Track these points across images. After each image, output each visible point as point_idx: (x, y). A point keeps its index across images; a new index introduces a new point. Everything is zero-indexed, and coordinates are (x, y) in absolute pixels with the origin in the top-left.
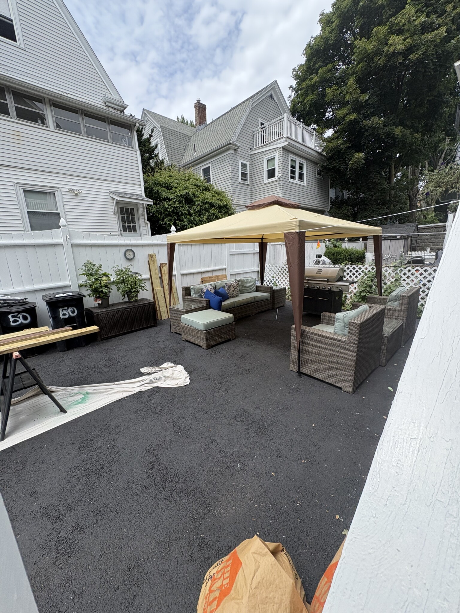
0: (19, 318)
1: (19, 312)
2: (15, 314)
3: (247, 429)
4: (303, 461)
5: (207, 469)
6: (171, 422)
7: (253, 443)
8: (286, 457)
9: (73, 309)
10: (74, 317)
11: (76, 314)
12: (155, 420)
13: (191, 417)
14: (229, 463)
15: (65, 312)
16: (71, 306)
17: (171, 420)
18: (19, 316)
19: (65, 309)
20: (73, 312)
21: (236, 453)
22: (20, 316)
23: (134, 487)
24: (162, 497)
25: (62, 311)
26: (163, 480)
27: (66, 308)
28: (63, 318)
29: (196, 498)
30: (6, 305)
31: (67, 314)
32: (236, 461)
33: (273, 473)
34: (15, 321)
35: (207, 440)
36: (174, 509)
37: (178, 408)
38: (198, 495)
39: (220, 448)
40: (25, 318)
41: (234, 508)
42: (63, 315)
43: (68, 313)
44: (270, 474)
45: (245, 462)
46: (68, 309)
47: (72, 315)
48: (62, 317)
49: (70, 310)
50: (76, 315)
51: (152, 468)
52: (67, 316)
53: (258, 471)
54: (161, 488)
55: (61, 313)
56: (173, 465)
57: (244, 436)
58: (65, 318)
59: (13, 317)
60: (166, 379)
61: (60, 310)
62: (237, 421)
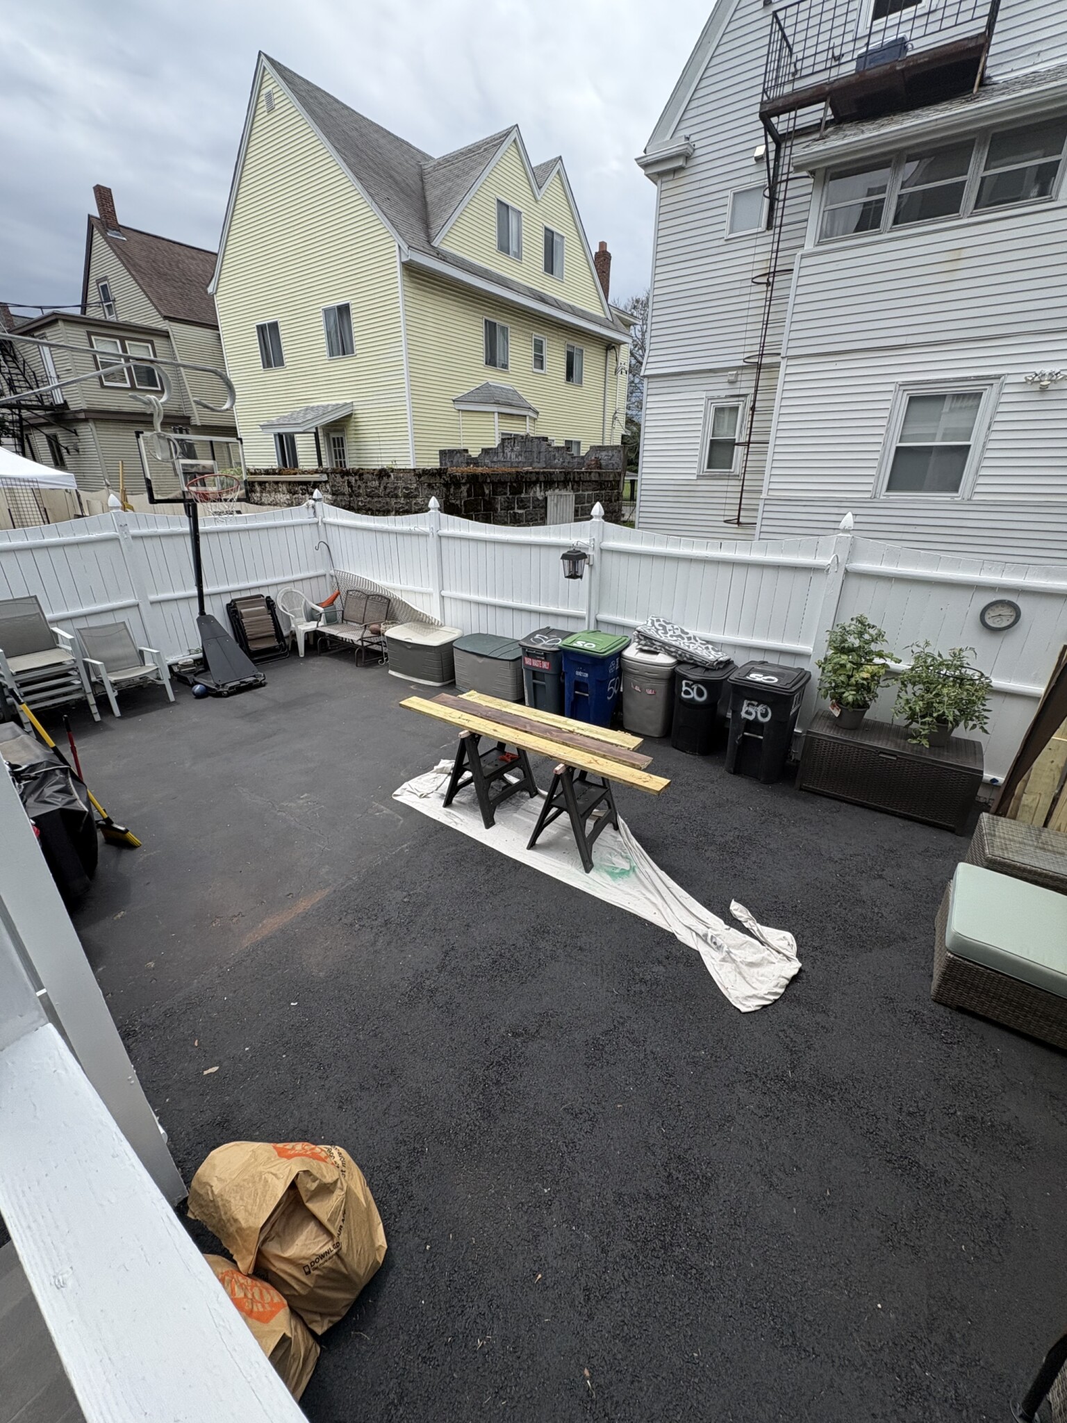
0: (693, 689)
1: (695, 682)
2: (691, 683)
3: (648, 1196)
4: (586, 1372)
5: (531, 1127)
6: (616, 1023)
7: (610, 1219)
8: (591, 1317)
9: (766, 710)
10: (762, 724)
11: (767, 719)
12: (610, 994)
13: (642, 1056)
14: (549, 1168)
15: (751, 709)
16: (765, 704)
17: (622, 1020)
18: (693, 686)
19: (753, 705)
20: (764, 715)
21: (575, 1180)
22: (695, 687)
23: (485, 1026)
24: (475, 1070)
25: (748, 705)
26: (500, 1059)
27: (756, 703)
28: (745, 718)
29: (478, 1124)
30: (692, 661)
31: (754, 714)
32: (557, 1183)
33: (540, 1276)
34: (687, 693)
35: (592, 1107)
36: (461, 1094)
37: (657, 1021)
38: (484, 1125)
39: (580, 1140)
40: (700, 693)
41: (470, 1196)
42: (747, 713)
43: (756, 712)
44: (539, 1271)
45: (558, 1203)
46: (757, 706)
47: (760, 718)
48: (743, 715)
49: (761, 709)
50: (767, 723)
51: (515, 1035)
52: (751, 718)
53: (542, 1238)
54: (487, 1064)
55: (745, 708)
56: (527, 1065)
57: (623, 1190)
58: (748, 720)
59: (687, 685)
60: (729, 959)
61: (746, 702)
62: (665, 1166)
